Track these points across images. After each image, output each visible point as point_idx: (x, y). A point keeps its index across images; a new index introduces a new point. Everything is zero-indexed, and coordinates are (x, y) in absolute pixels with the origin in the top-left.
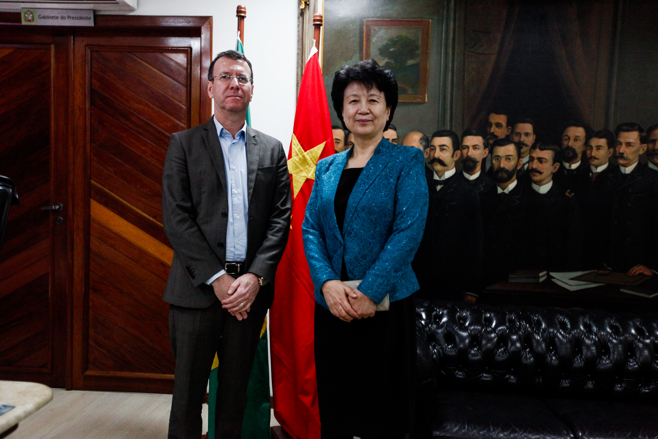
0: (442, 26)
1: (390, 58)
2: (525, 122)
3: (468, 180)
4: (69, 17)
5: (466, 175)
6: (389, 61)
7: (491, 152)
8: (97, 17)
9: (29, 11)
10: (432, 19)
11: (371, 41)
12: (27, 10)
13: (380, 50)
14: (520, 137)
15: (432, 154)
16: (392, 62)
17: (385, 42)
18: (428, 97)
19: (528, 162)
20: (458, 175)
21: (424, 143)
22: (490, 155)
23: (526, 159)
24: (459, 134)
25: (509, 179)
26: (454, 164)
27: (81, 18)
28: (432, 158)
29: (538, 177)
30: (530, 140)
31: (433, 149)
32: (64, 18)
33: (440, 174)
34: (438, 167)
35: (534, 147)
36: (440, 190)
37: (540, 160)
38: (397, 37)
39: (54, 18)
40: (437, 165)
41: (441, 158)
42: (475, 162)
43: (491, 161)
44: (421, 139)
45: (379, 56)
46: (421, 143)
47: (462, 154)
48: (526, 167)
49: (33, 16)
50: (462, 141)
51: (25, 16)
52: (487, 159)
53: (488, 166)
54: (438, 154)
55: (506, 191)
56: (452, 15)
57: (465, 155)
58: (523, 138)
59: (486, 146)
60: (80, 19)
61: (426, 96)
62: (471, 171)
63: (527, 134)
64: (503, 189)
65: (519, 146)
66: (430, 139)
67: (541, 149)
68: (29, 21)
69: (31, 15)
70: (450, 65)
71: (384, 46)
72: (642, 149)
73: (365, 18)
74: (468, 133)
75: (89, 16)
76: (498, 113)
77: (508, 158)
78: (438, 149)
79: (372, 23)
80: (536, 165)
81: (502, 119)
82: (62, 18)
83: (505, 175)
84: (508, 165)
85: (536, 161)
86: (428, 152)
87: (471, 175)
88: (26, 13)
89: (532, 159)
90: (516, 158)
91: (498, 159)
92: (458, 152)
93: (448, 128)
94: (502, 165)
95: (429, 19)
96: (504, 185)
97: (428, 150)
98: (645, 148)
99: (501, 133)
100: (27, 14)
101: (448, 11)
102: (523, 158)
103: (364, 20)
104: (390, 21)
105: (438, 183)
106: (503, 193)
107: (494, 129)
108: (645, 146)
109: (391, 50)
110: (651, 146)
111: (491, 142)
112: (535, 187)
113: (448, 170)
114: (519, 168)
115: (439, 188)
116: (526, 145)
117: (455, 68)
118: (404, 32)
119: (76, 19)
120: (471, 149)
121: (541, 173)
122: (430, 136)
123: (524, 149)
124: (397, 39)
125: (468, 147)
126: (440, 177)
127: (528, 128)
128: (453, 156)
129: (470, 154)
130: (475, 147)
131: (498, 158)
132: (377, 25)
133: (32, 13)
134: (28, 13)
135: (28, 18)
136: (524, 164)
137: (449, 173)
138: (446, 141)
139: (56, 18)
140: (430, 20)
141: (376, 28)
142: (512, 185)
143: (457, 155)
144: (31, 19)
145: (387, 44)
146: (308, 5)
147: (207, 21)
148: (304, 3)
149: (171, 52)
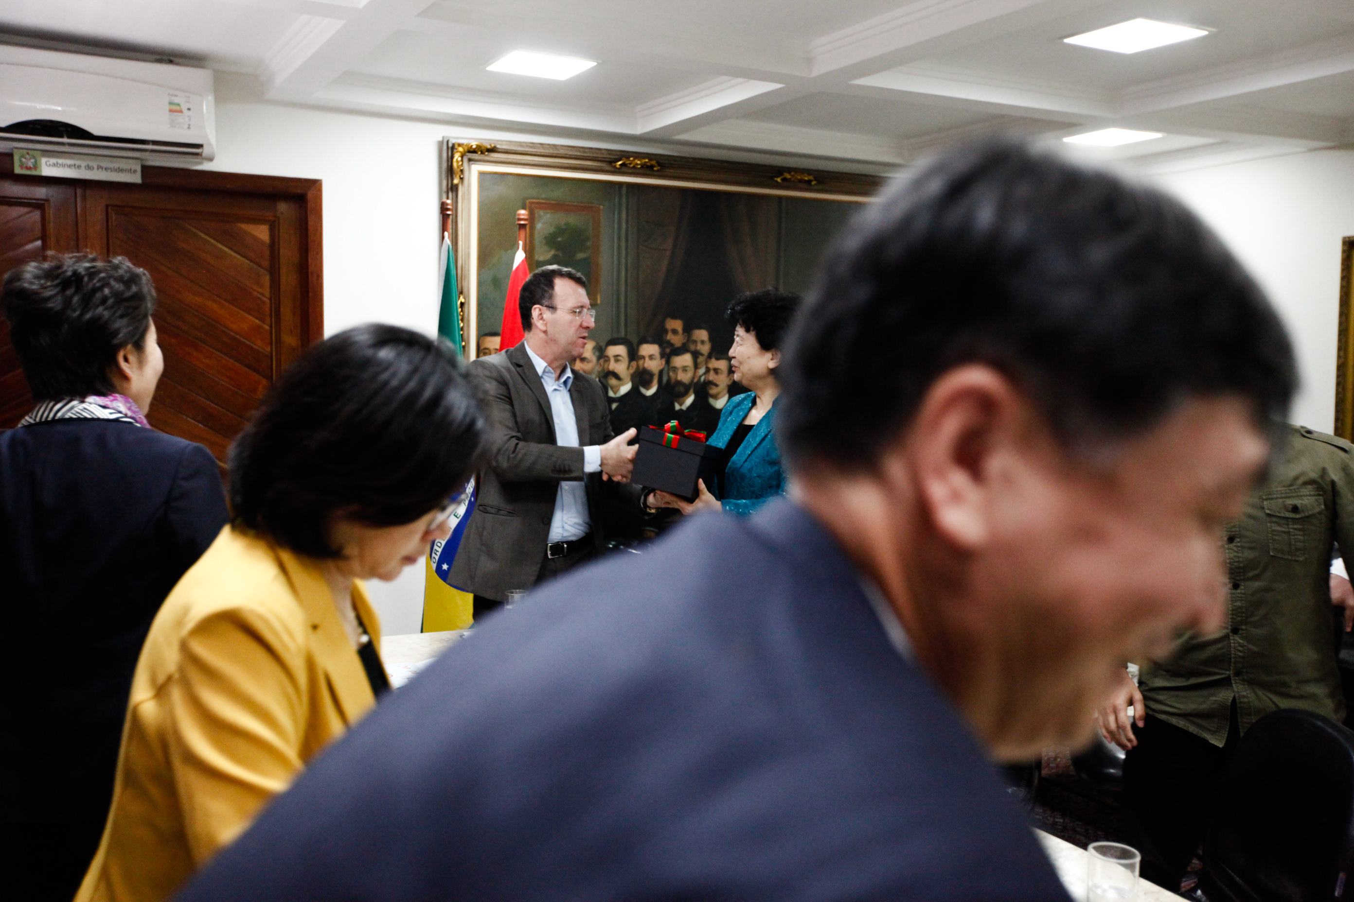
0: (614, 214)
1: (557, 250)
2: (700, 328)
3: (644, 396)
4: (99, 167)
5: (643, 390)
6: (557, 253)
7: (668, 362)
8: (146, 170)
9: (28, 153)
10: (603, 205)
11: (535, 227)
12: (25, 152)
13: (546, 238)
14: (696, 345)
15: (606, 366)
16: (560, 255)
17: (552, 230)
18: (601, 298)
19: (705, 374)
20: (635, 391)
21: (597, 353)
22: (667, 366)
23: (702, 371)
24: (634, 340)
25: (685, 394)
26: (629, 378)
27: (120, 170)
28: (606, 371)
29: (713, 391)
30: (705, 349)
31: (607, 361)
32: (92, 168)
33: (615, 390)
34: (613, 381)
35: (710, 357)
36: (616, 408)
37: (716, 371)
38: (565, 224)
39: (73, 168)
40: (611, 379)
41: (616, 371)
42: (651, 375)
43: (668, 374)
44: (594, 348)
45: (546, 248)
46: (594, 353)
47: (638, 366)
48: (702, 379)
49: (36, 162)
50: (638, 350)
51: (21, 161)
52: (664, 371)
53: (665, 379)
54: (613, 366)
55: (684, 407)
56: (624, 200)
57: (641, 367)
58: (700, 347)
59: (663, 355)
60: (119, 172)
61: (599, 297)
62: (647, 386)
63: (703, 342)
64: (681, 405)
65: (696, 355)
66: (604, 347)
67: (717, 359)
68: (30, 169)
69: (33, 160)
70: (623, 260)
71: (550, 234)
73: (527, 199)
74: (644, 341)
75: (133, 167)
76: (674, 317)
77: (685, 369)
78: (612, 360)
79: (536, 205)
80: (712, 376)
81: (676, 324)
82: (87, 168)
83: (682, 389)
84: (685, 377)
85: (712, 372)
86: (602, 364)
87: (648, 388)
88: (23, 156)
89: (708, 370)
90: (693, 368)
91: (674, 371)
92: (634, 364)
93: (623, 334)
94: (679, 378)
95: (600, 204)
96: (681, 400)
97: (602, 361)
99: (677, 340)
100: (25, 158)
101: (620, 199)
102: (700, 368)
103: (528, 201)
104: (555, 204)
105: (612, 400)
106: (681, 410)
107: (670, 337)
109: (559, 239)
111: (668, 351)
112: (712, 401)
113: (623, 385)
114: (696, 380)
115: (614, 406)
116: (702, 355)
117: (629, 264)
118: (573, 220)
119: (112, 171)
120: (647, 359)
121: (717, 385)
122: (603, 344)
123: (701, 359)
124: (564, 227)
125: (643, 357)
126: (615, 393)
127: (702, 335)
128: (628, 368)
129: (646, 365)
130: (651, 357)
131: (675, 369)
132: (542, 208)
133: (34, 157)
134: (28, 156)
135: (27, 163)
136: (701, 376)
137: (625, 389)
138: (620, 350)
139: (76, 166)
140: (602, 207)
141: (541, 212)
142: (690, 400)
143: (632, 367)
144: (32, 166)
145: (554, 232)
146: (462, 179)
147: (314, 185)
148: (458, 176)
149: (247, 223)
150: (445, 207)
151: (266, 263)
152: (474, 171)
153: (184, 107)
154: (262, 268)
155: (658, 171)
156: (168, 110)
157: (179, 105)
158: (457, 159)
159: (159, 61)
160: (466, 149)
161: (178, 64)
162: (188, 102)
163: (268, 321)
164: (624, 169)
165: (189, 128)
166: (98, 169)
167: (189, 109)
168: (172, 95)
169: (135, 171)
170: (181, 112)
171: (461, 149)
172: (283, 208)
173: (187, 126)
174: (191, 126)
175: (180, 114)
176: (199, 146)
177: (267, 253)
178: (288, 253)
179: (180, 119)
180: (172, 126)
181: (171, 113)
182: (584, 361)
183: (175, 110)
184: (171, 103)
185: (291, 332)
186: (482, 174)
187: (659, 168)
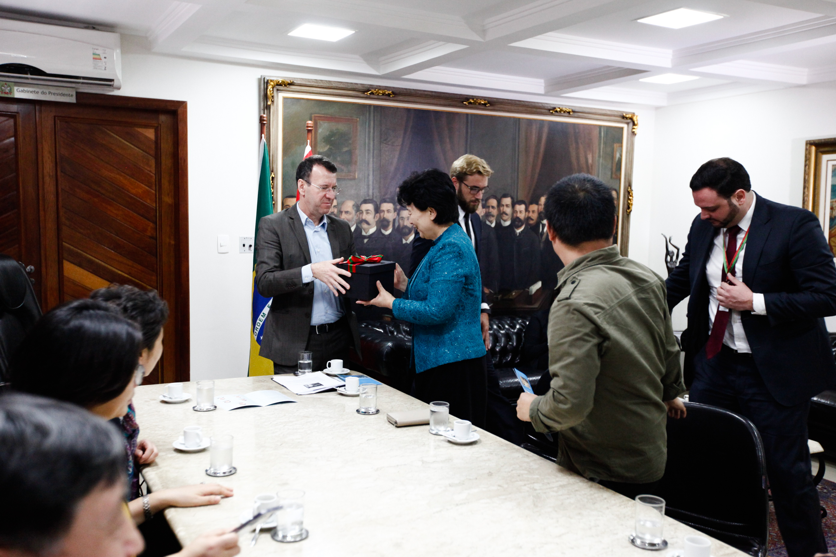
0: (366, 124)
1: (331, 145)
3: (383, 235)
4: (50, 93)
5: (383, 231)
6: (331, 147)
7: (398, 214)
8: (79, 95)
9: (6, 84)
10: (359, 118)
11: (318, 132)
12: (4, 83)
13: (324, 138)
15: (361, 216)
17: (328, 133)
20: (378, 231)
21: (355, 209)
22: (398, 216)
25: (409, 233)
26: (375, 224)
28: (361, 219)
31: (361, 213)
32: (45, 93)
33: (367, 231)
34: (365, 226)
36: (367, 242)
39: (34, 93)
40: (364, 224)
41: (366, 219)
42: (388, 222)
43: (399, 221)
44: (353, 205)
45: (324, 144)
46: (353, 208)
47: (380, 216)
49: (11, 89)
50: (380, 206)
53: (396, 225)
54: (365, 216)
55: (408, 242)
56: (372, 116)
57: (382, 218)
59: (395, 210)
60: (62, 96)
61: (356, 174)
62: (386, 227)
64: (406, 240)
66: (359, 205)
68: (7, 93)
69: (9, 88)
70: (372, 152)
71: (326, 136)
72: (483, 212)
73: (312, 114)
74: (384, 201)
75: (71, 93)
77: (409, 218)
78: (365, 213)
79: (318, 118)
82: (42, 93)
83: (407, 231)
84: (408, 223)
86: (358, 215)
87: (386, 231)
88: (2, 86)
91: (402, 219)
92: (378, 215)
93: (371, 198)
94: (405, 224)
95: (357, 118)
96: (406, 237)
97: (358, 213)
98: (485, 212)
100: (4, 87)
101: (370, 114)
103: (313, 116)
104: (330, 117)
105: (365, 237)
106: (406, 243)
108: (484, 210)
109: (332, 139)
110: (487, 210)
111: (398, 207)
113: (371, 228)
115: (366, 241)
117: (375, 155)
118: (341, 127)
119: (57, 95)
120: (386, 212)
122: (359, 203)
124: (335, 131)
125: (384, 211)
126: (366, 233)
128: (374, 218)
129: (385, 216)
130: (388, 211)
132: (322, 120)
133: (9, 86)
134: (6, 86)
135: (5, 90)
137: (372, 230)
138: (370, 207)
139: (36, 92)
141: (321, 122)
142: (411, 238)
143: (377, 217)
144: (8, 92)
146: (273, 101)
147: (182, 105)
148: (270, 100)
149: (141, 128)
150: (262, 119)
151: (153, 152)
152: (280, 97)
153: (102, 56)
154: (150, 155)
155: (393, 97)
156: (92, 58)
157: (99, 55)
158: (270, 89)
159: (87, 28)
160: (275, 83)
161: (98, 30)
162: (104, 53)
163: (154, 188)
164: (372, 96)
165: (105, 69)
166: (49, 94)
167: (105, 58)
168: (95, 49)
169: (72, 96)
170: (100, 59)
171: (272, 83)
172: (163, 118)
173: (104, 68)
174: (106, 68)
175: (100, 61)
176: (112, 80)
177: (153, 146)
178: (166, 146)
179: (99, 63)
180: (95, 68)
181: (94, 60)
182: (347, 213)
183: (97, 58)
184: (93, 54)
185: (168, 195)
186: (285, 99)
187: (393, 95)
